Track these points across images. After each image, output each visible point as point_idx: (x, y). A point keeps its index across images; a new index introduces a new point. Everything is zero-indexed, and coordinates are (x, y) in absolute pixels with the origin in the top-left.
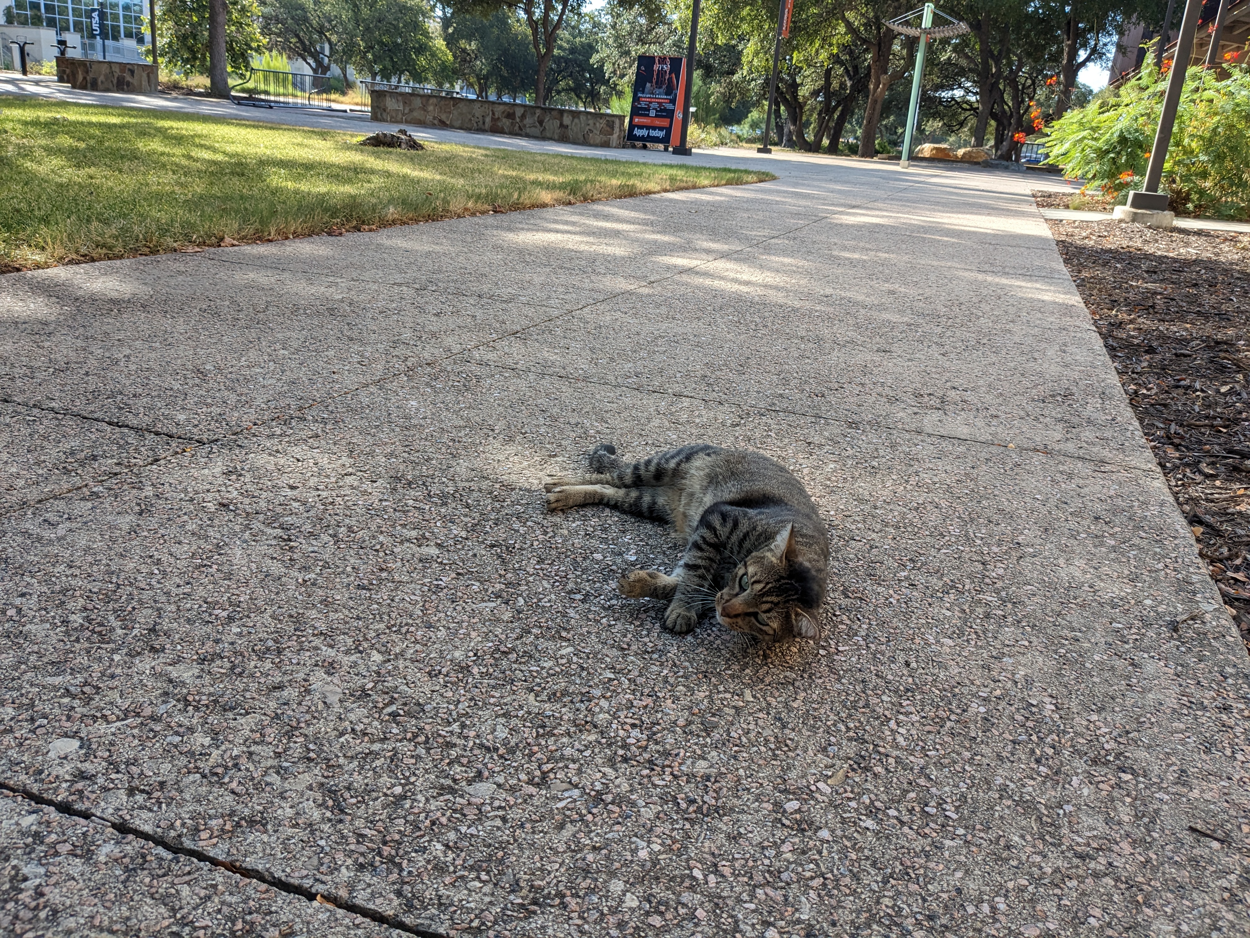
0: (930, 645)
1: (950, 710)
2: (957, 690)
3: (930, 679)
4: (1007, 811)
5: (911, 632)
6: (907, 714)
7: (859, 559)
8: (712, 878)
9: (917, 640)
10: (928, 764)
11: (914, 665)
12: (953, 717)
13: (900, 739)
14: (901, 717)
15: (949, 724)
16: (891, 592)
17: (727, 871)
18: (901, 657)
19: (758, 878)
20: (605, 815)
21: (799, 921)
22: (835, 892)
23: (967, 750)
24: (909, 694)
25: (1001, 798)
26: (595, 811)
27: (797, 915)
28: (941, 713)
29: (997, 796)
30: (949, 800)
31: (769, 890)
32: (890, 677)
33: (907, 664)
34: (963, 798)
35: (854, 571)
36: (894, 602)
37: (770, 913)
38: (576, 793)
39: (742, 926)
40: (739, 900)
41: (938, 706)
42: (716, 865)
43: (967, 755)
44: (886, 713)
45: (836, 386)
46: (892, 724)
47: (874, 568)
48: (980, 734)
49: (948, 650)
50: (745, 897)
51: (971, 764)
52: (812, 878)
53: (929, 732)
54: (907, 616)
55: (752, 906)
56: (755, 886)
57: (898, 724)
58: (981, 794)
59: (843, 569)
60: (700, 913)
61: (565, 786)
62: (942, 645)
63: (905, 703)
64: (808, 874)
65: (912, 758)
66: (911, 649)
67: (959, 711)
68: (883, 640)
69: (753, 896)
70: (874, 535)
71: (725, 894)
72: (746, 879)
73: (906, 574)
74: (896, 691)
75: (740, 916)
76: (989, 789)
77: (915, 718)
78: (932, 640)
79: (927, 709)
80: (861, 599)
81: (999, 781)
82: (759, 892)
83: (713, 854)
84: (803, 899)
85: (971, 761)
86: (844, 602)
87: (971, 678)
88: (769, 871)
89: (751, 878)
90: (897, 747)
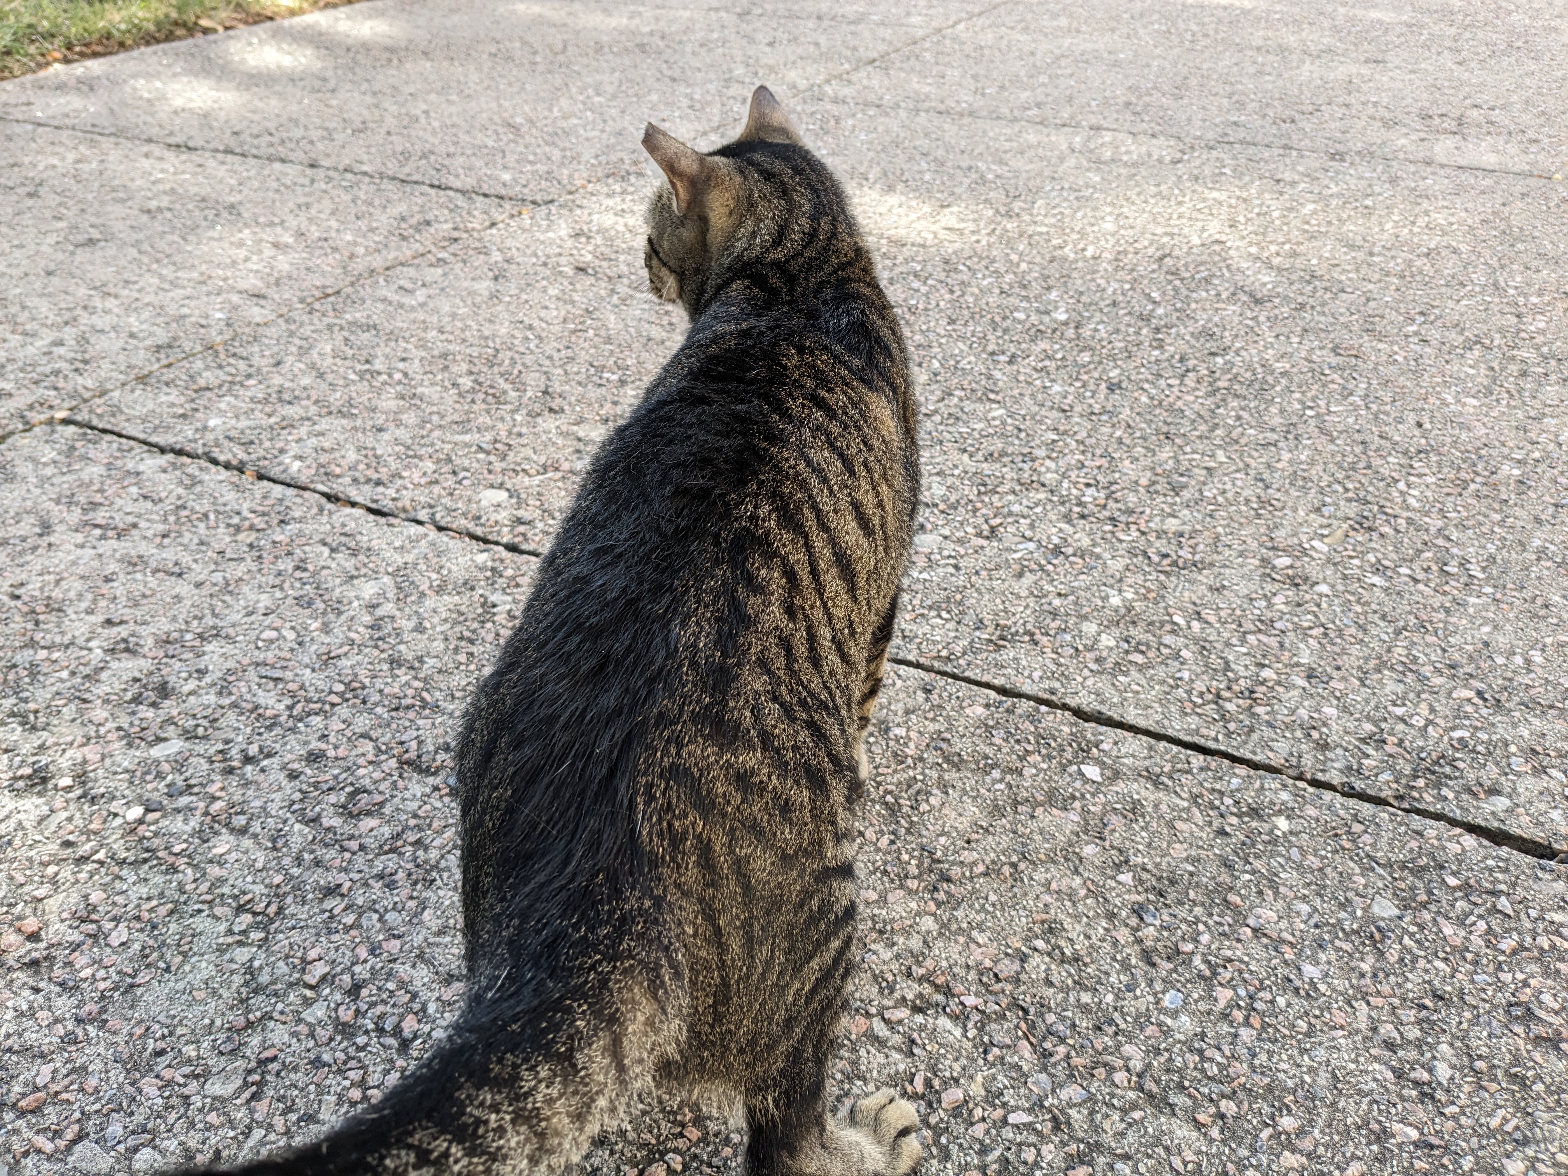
0: (1447, 405)
1: (1475, 472)
2: (1483, 452)
3: (1449, 440)
4: (1545, 572)
5: (1423, 391)
6: (1420, 476)
7: (1352, 314)
8: (1196, 625)
9: (1431, 400)
10: (1447, 525)
11: (1428, 426)
12: (1479, 479)
13: (1412, 501)
14: (1412, 479)
15: (1473, 486)
16: (1396, 348)
17: (1212, 619)
18: (1411, 418)
19: (1248, 626)
20: (1067, 566)
21: (1298, 665)
22: (1339, 641)
23: (1496, 511)
24: (1422, 455)
25: (1539, 559)
26: (1055, 561)
27: (1295, 659)
28: (1463, 475)
29: (1534, 557)
30: (1473, 560)
31: (1261, 637)
32: (1397, 438)
33: (1420, 425)
34: (1492, 559)
35: (1346, 326)
36: (1400, 359)
37: (1264, 656)
38: (1031, 546)
39: (1233, 666)
40: (1228, 644)
41: (1459, 468)
42: (1198, 613)
43: (1497, 517)
44: (1394, 474)
45: (1310, 108)
46: (1402, 485)
47: (1372, 323)
48: (1513, 496)
49: (1472, 410)
50: (1234, 641)
51: (1501, 527)
52: (1310, 628)
53: (1448, 494)
54: (1417, 374)
55: (1244, 650)
56: (1245, 633)
57: (1409, 486)
58: (1514, 555)
59: (1332, 324)
60: (1184, 653)
61: (1018, 539)
62: (1464, 405)
63: (1416, 465)
64: (1306, 624)
65: (1427, 519)
66: (1423, 409)
67: (1486, 473)
68: (1388, 400)
69: (1243, 641)
70: (1371, 286)
71: (1211, 638)
72: (1234, 626)
73: (1414, 328)
74: (1405, 453)
75: (1231, 658)
76: (1524, 551)
77: (1430, 480)
78: (1450, 399)
79: (1445, 470)
80: (1356, 357)
81: (1537, 543)
82: (1251, 638)
83: (1194, 604)
84: (1302, 646)
85: (1502, 523)
86: (1334, 360)
87: (1502, 438)
88: (1260, 621)
89: (1240, 625)
90: (1408, 508)
